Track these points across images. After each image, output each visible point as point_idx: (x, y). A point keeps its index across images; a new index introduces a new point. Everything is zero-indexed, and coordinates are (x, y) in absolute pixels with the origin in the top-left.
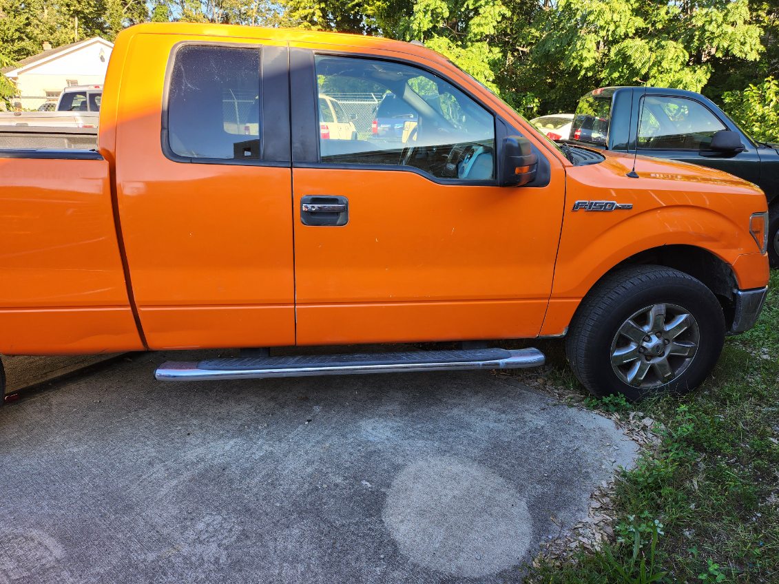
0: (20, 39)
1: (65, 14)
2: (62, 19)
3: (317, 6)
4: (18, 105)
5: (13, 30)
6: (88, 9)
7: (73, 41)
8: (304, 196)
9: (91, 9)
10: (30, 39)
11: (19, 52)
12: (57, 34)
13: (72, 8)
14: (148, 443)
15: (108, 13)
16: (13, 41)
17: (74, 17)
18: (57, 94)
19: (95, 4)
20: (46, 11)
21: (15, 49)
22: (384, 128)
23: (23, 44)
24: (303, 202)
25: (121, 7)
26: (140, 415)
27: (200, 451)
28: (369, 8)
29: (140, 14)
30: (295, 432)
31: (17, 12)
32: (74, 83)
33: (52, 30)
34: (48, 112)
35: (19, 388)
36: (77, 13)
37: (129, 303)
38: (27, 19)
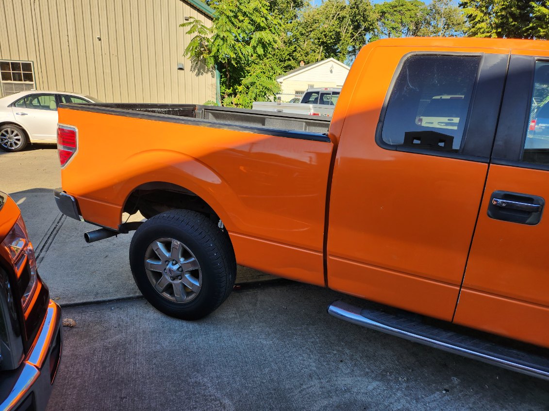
0: (289, 60)
1: (316, 44)
2: (314, 47)
3: (494, 31)
4: (279, 98)
5: (286, 54)
6: (330, 40)
7: (317, 61)
8: (496, 191)
9: (332, 41)
10: (294, 59)
11: (286, 67)
12: (309, 56)
13: (321, 40)
14: (312, 356)
15: (341, 43)
16: (285, 61)
17: (321, 46)
18: (302, 92)
19: (335, 37)
20: (306, 42)
21: (285, 65)
22: (541, 126)
23: (290, 62)
24: (494, 196)
25: (350, 39)
26: (310, 330)
27: (349, 381)
28: (542, 30)
29: (360, 42)
30: (432, 396)
31: (291, 43)
32: (312, 86)
33: (307, 54)
34: (294, 104)
35: (242, 282)
36: (323, 43)
37: (322, 251)
38: (295, 47)
